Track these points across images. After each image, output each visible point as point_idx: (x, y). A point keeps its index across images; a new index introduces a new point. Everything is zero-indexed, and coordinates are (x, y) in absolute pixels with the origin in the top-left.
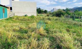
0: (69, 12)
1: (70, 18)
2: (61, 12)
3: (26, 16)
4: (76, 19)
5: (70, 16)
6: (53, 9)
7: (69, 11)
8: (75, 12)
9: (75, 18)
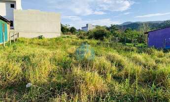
0: (116, 32)
1: (119, 42)
2: (102, 31)
3: (40, 37)
4: (127, 44)
5: (118, 39)
6: (87, 25)
7: (116, 30)
8: (126, 32)
9: (126, 42)
